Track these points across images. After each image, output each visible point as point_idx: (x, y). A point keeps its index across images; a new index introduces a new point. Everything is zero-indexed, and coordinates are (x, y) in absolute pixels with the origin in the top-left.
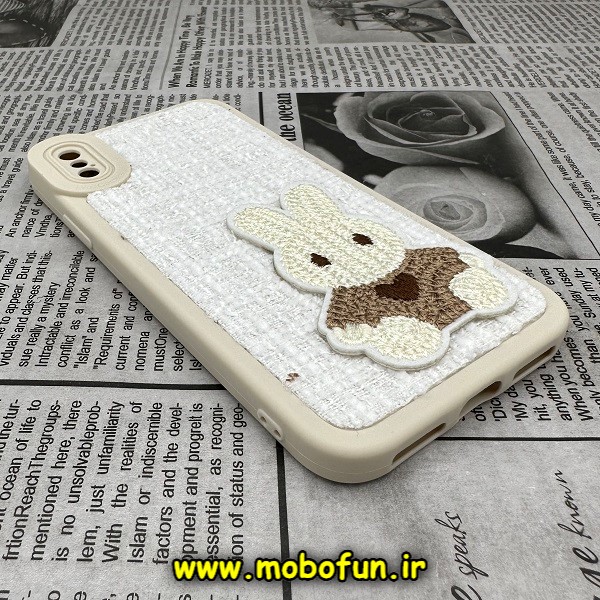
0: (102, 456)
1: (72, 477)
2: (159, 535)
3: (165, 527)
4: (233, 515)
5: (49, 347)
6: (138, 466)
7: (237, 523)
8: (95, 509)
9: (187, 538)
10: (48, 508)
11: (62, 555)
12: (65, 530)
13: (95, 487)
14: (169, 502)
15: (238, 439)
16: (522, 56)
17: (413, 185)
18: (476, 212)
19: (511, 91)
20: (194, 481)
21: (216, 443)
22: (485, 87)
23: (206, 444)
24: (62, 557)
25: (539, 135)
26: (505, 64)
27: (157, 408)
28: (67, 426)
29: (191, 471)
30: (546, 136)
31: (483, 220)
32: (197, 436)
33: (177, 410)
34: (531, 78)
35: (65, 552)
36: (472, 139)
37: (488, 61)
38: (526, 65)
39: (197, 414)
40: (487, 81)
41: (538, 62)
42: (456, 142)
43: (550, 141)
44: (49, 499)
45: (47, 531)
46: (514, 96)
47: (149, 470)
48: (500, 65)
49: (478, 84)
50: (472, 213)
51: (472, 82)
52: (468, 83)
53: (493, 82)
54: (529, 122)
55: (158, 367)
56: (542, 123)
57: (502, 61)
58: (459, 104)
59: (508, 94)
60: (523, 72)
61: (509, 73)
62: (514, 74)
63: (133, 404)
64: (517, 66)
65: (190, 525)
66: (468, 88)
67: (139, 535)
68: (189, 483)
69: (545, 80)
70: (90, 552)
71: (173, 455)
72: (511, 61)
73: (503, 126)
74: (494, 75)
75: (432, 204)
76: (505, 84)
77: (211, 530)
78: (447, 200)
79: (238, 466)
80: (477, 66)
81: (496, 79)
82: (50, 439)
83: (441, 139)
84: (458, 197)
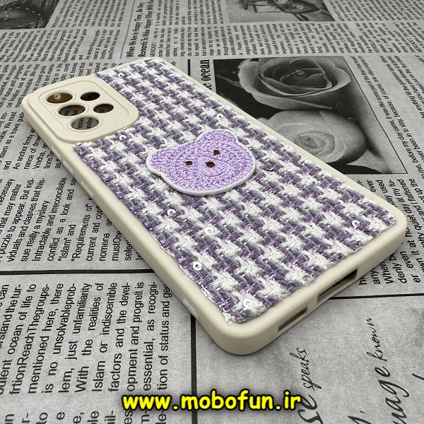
0: (76, 321)
1: (56, 336)
2: (113, 372)
3: (117, 367)
4: (161, 357)
5: (42, 247)
6: (99, 327)
7: (164, 362)
8: (71, 357)
9: (131, 373)
10: (40, 358)
11: (49, 389)
12: (51, 372)
13: (71, 343)
14: (120, 350)
15: (166, 306)
16: (365, 30)
17: (288, 124)
18: (328, 142)
19: (356, 55)
20: (136, 335)
21: (151, 310)
22: (339, 53)
23: (145, 310)
24: (49, 390)
25: (372, 87)
26: (354, 37)
27: (113, 287)
28: (54, 302)
29: (135, 329)
30: (376, 87)
31: (332, 149)
32: (139, 304)
33: (127, 287)
34: (370, 46)
35: (51, 387)
36: (329, 91)
37: (342, 34)
38: (367, 37)
39: (139, 290)
40: (341, 49)
41: (375, 34)
42: (317, 93)
43: (379, 91)
44: (40, 352)
45: (39, 374)
46: (358, 59)
47: (107, 329)
48: (350, 37)
49: (335, 51)
50: (325, 143)
51: (331, 49)
52: (328, 51)
53: (345, 50)
54: (366, 78)
55: (115, 258)
56: (375, 78)
57: (351, 34)
58: (321, 66)
59: (354, 58)
60: (365, 42)
61: (355, 43)
62: (359, 44)
63: (98, 284)
64: (361, 37)
65: (133, 365)
66: (328, 54)
67: (100, 373)
68: (133, 337)
69: (379, 47)
70: (67, 386)
71: (123, 318)
72: (357, 33)
73: (349, 81)
74: (346, 45)
75: (300, 138)
76: (353, 51)
77: (147, 367)
78: (309, 135)
79: (165, 324)
80: (335, 38)
81: (347, 47)
82: (42, 311)
83: (308, 91)
84: (317, 132)
